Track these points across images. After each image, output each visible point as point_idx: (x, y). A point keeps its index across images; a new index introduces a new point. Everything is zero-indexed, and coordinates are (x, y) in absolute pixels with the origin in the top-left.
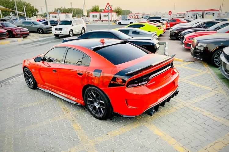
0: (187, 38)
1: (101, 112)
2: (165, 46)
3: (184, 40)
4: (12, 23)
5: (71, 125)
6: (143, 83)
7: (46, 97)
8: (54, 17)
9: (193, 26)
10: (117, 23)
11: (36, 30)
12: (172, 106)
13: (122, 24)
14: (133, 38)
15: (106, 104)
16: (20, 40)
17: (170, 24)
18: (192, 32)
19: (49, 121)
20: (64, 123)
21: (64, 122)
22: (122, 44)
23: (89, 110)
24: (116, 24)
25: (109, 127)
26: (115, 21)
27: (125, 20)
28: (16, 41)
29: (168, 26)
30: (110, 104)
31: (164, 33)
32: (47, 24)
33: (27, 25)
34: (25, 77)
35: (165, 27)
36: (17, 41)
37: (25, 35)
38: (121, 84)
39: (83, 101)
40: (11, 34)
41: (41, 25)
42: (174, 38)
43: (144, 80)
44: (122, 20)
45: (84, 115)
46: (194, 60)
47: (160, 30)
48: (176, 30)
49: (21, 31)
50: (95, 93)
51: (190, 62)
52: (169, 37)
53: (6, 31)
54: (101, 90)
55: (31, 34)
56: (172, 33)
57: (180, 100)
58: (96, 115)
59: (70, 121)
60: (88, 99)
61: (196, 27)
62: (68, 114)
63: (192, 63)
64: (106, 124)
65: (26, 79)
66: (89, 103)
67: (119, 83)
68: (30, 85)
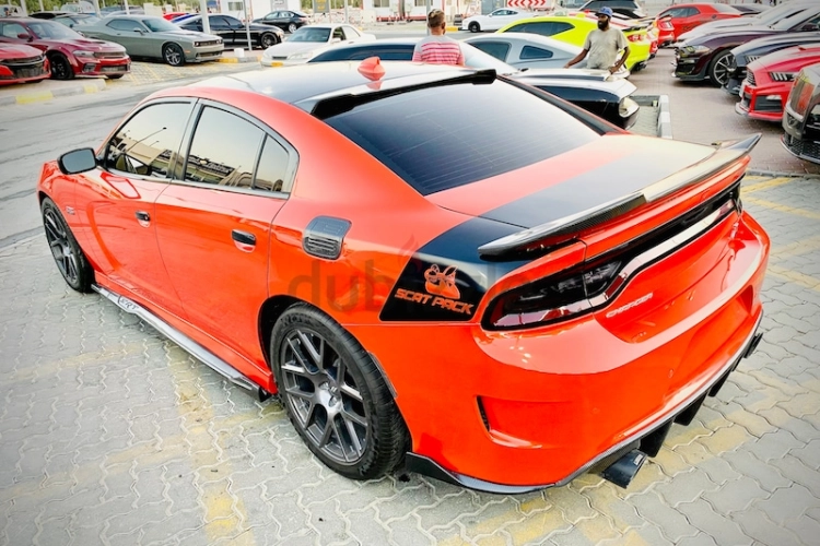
0: (761, 71)
1: (348, 440)
2: (659, 112)
3: (745, 83)
4: (71, 26)
5: (200, 500)
6: (584, 304)
7: (127, 330)
8: (234, 6)
9: (777, 28)
10: (465, 25)
11: (158, 53)
12: (723, 408)
13: (482, 29)
14: (525, 73)
15: (372, 405)
16: (92, 89)
17: (674, 26)
18: (779, 49)
19: (102, 466)
20: (168, 486)
21: (167, 476)
22: (470, 85)
23: (293, 420)
24: (460, 29)
25: (385, 525)
26: (459, 19)
27: (496, 14)
28: (78, 90)
29: (667, 33)
30: (394, 411)
31: (652, 57)
32: (201, 30)
33: (124, 34)
34: (50, 237)
35: (654, 35)
36: (83, 92)
37: (113, 69)
38: (452, 306)
39: (269, 374)
40: (61, 66)
41: (176, 32)
42: (695, 78)
43: (589, 286)
44: (484, 13)
45: (271, 439)
46: (798, 167)
47: (638, 43)
48: (706, 44)
49: (96, 55)
50: (316, 342)
51: (777, 176)
52: (674, 75)
53: (40, 52)
54: (346, 333)
55: (134, 66)
56: (689, 57)
57: (759, 375)
58: (326, 450)
59: (198, 475)
60: (288, 367)
61: (791, 30)
62: (199, 430)
63: (790, 185)
64: (373, 504)
65: (55, 246)
66: (291, 385)
67: (443, 303)
68: (68, 272)
